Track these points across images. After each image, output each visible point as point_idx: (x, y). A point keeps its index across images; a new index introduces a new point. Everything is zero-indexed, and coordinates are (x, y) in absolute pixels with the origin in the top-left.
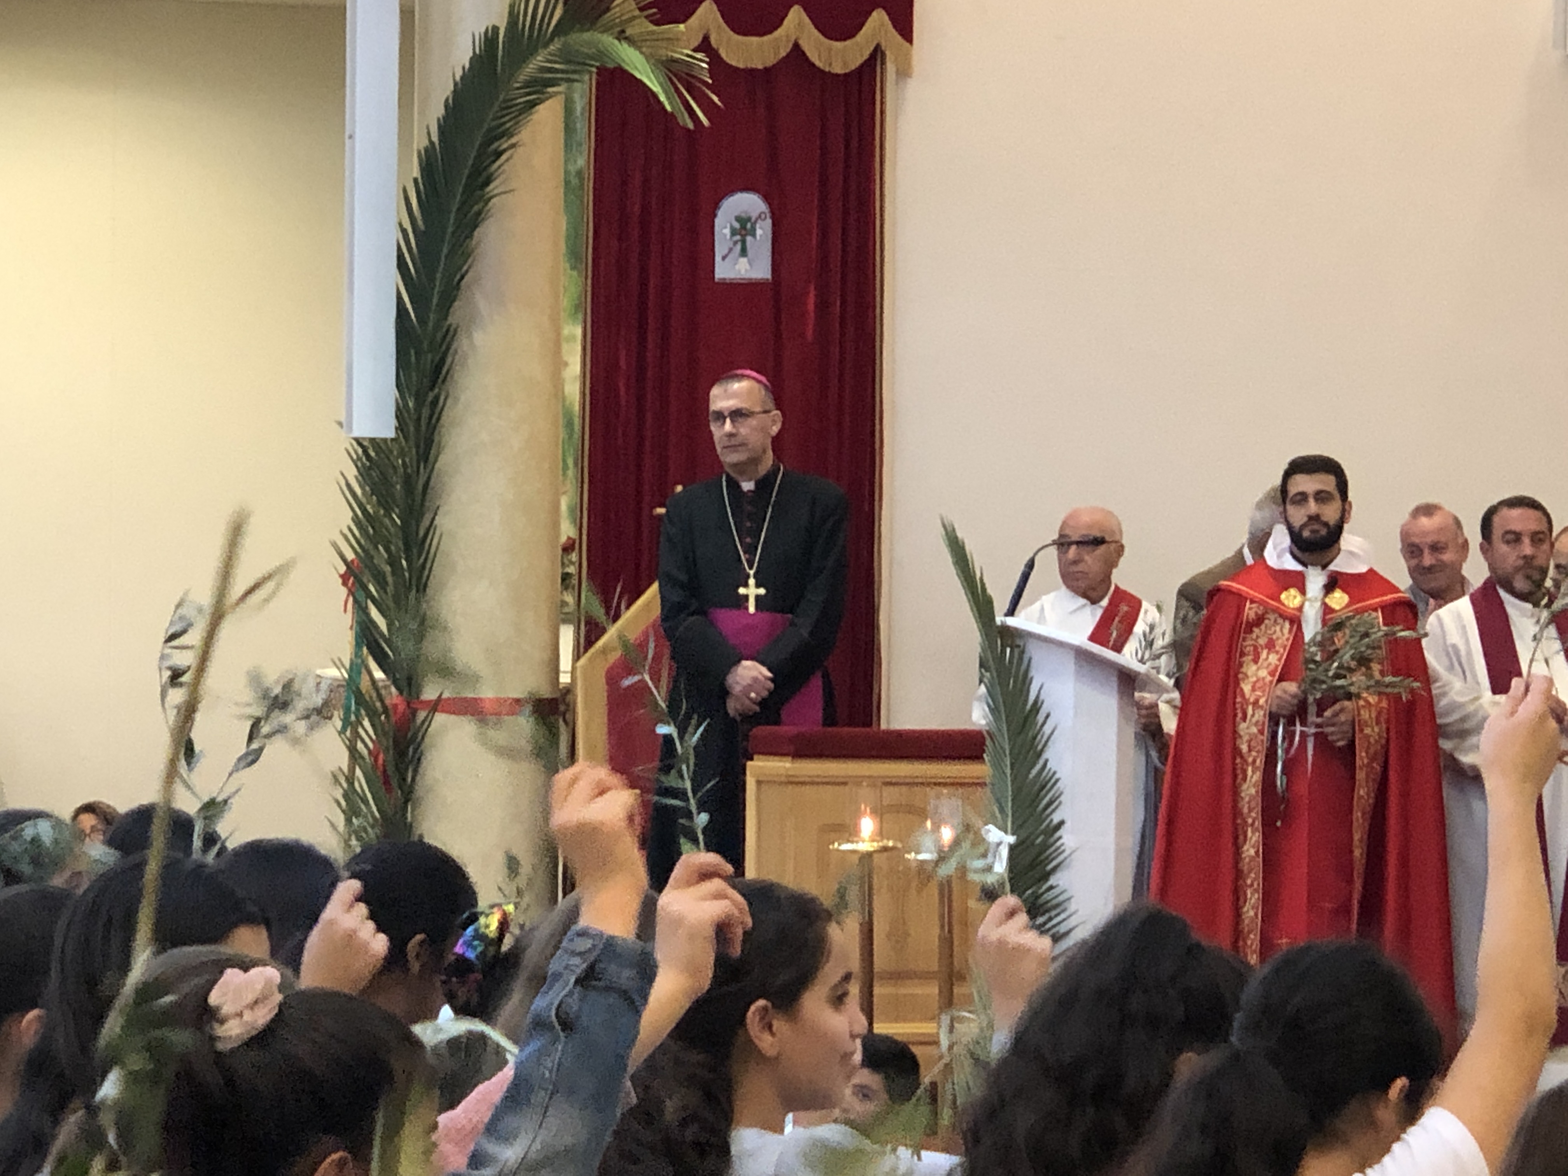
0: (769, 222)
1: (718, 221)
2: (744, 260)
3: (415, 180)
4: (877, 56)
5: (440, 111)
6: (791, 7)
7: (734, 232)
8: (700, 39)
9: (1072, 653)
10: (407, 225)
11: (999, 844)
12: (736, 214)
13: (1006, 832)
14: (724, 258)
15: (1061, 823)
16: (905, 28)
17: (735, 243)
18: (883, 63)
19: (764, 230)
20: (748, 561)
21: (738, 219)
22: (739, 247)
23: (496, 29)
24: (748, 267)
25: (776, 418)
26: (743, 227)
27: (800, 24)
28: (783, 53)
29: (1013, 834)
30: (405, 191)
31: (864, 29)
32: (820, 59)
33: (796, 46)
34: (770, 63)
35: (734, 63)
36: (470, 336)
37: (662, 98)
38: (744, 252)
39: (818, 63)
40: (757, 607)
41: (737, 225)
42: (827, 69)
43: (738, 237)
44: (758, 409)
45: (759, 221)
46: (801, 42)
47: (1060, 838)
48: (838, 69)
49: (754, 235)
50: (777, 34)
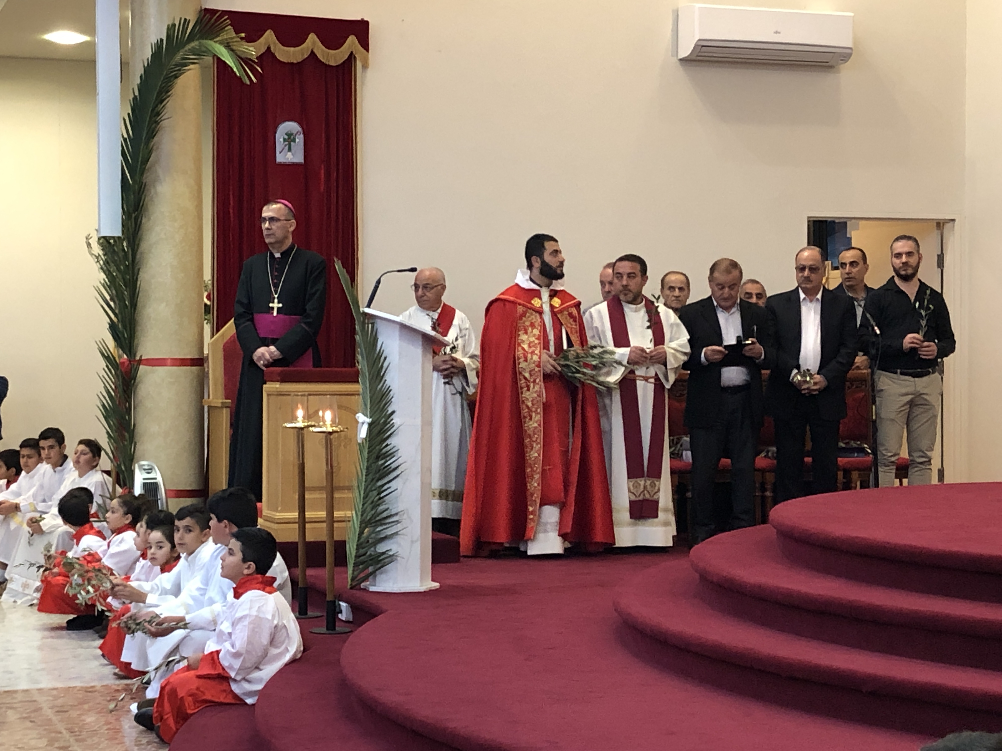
0: (302, 136)
1: (277, 135)
2: (289, 154)
3: (129, 114)
4: (351, 58)
5: (139, 81)
6: (309, 34)
7: (285, 140)
8: (266, 48)
9: (398, 326)
10: (126, 136)
11: (363, 423)
12: (286, 132)
13: (367, 417)
14: (280, 153)
15: (393, 412)
16: (365, 44)
17: (286, 146)
18: (355, 62)
19: (300, 139)
20: (275, 291)
21: (286, 134)
22: (287, 147)
23: (162, 40)
24: (292, 157)
25: (293, 224)
26: (289, 138)
27: (314, 43)
28: (306, 56)
29: (370, 418)
30: (124, 120)
31: (345, 45)
32: (324, 58)
33: (312, 52)
34: (300, 60)
35: (281, 60)
36: (154, 187)
37: (235, 69)
38: (290, 150)
39: (323, 60)
40: (278, 312)
41: (286, 137)
42: (327, 63)
43: (287, 143)
44: (282, 218)
45: (297, 135)
46: (314, 51)
47: (392, 420)
48: (332, 63)
49: (294, 140)
50: (304, 46)
